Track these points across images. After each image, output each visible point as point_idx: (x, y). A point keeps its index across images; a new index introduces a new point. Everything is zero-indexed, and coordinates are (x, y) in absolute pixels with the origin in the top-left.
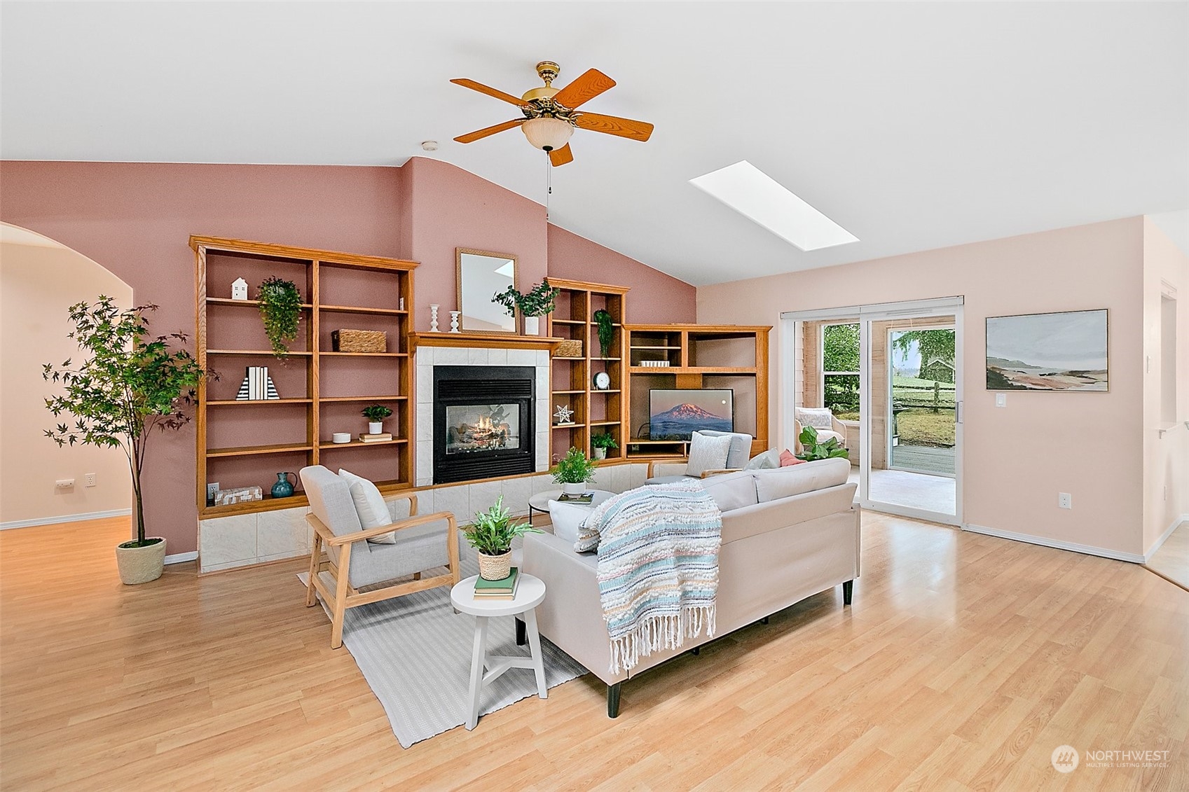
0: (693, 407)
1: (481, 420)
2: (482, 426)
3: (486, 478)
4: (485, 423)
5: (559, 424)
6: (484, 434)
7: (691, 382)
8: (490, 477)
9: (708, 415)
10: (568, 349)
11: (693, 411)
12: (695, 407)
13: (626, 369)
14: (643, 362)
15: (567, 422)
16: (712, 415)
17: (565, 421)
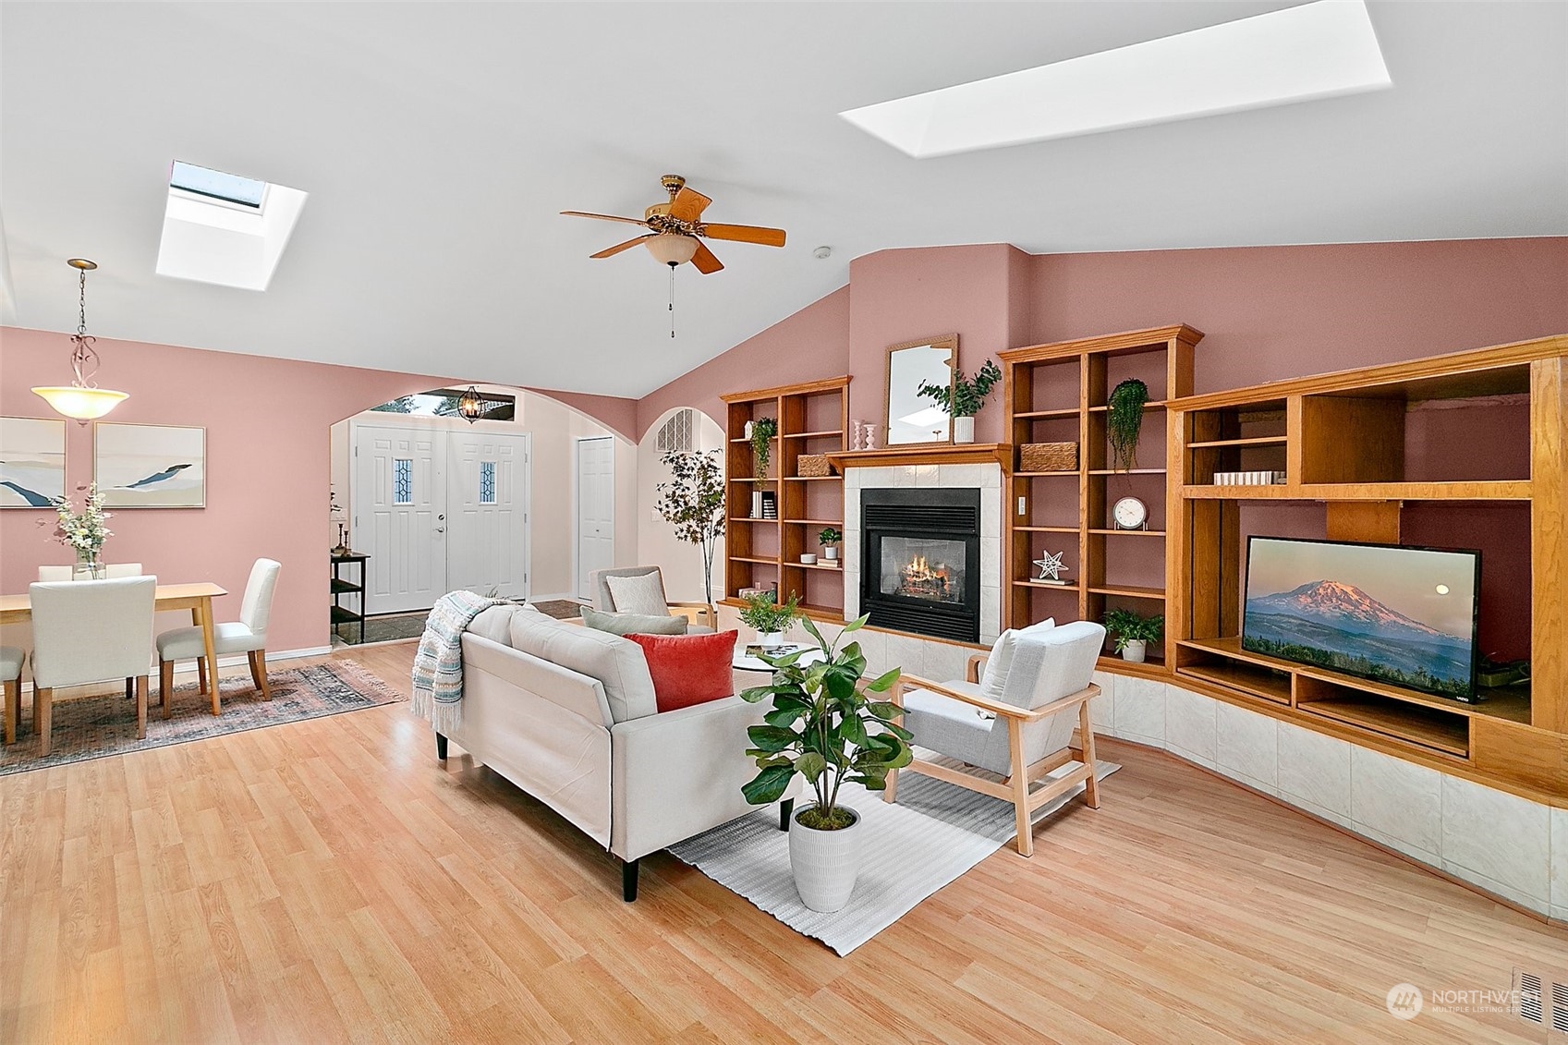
0: (1349, 590)
1: (916, 560)
2: (916, 568)
3: (915, 632)
4: (919, 565)
5: (1032, 580)
6: (918, 580)
7: (1365, 525)
8: (919, 633)
9: (1393, 617)
10: (1049, 459)
11: (1349, 601)
12: (1356, 591)
13: (1177, 490)
14: (1218, 476)
15: (1053, 579)
16: (1404, 618)
17: (1050, 577)
